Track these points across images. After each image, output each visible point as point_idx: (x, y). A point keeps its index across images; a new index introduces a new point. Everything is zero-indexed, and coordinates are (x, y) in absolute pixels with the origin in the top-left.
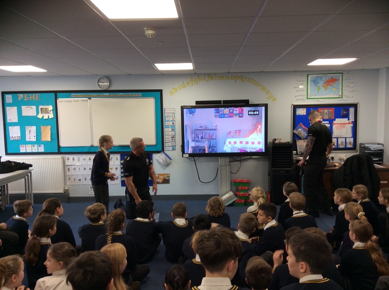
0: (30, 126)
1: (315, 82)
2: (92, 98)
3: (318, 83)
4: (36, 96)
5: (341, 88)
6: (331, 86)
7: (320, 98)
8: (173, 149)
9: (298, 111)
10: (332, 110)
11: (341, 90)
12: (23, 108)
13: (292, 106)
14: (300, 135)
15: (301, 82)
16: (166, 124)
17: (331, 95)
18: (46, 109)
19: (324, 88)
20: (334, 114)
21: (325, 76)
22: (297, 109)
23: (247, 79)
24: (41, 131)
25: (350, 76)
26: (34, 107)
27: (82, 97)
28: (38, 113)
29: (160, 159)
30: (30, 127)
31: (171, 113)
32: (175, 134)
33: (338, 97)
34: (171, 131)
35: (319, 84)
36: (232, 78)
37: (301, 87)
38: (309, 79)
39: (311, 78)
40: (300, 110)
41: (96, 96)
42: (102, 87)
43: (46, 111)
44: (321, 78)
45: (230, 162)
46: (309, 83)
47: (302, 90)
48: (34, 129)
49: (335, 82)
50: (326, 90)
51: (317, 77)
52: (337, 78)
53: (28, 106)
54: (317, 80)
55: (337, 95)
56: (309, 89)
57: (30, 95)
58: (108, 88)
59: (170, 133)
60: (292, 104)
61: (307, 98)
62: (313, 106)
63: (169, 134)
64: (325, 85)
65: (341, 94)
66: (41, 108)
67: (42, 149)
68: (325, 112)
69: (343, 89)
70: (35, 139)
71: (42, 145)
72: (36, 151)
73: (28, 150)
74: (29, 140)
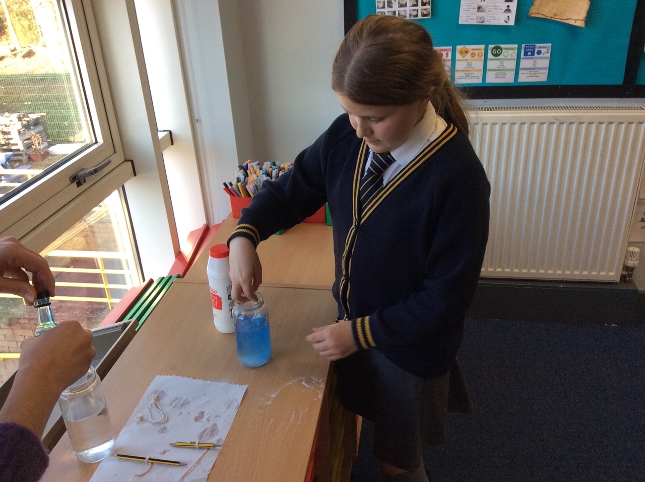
67: (537, 70)
70: (513, 15)
71: (546, 49)
72: (508, 79)
73: (462, 74)
74: (474, 22)
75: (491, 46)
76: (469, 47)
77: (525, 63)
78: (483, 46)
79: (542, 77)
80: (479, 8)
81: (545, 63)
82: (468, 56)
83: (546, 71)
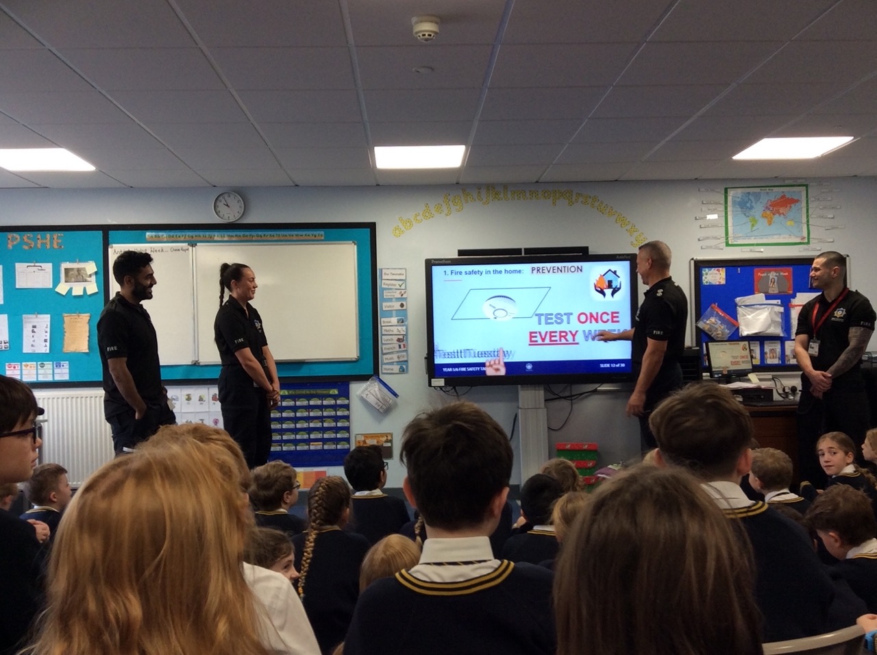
0: (34, 314)
1: (744, 206)
2: (198, 244)
3: (752, 208)
4: (55, 237)
5: (804, 220)
6: (782, 215)
7: (758, 245)
8: (402, 371)
9: (707, 274)
10: (786, 273)
11: (806, 225)
12: (20, 267)
13: (692, 262)
14: (715, 333)
15: (712, 207)
16: (384, 306)
17: (782, 236)
18: (79, 270)
19: (766, 220)
20: (791, 282)
21: (767, 193)
22: (705, 271)
23: (581, 199)
24: (65, 326)
25: (823, 192)
26: (48, 267)
27: (173, 242)
28: (56, 281)
29: (370, 395)
30: (34, 316)
31: (396, 280)
32: (407, 332)
33: (798, 240)
34: (396, 324)
35: (753, 210)
36: (546, 195)
37: (710, 217)
38: (730, 199)
39: (733, 197)
40: (710, 272)
41: (209, 239)
42: (226, 216)
43: (79, 276)
44: (757, 196)
45: (545, 400)
46: (729, 209)
47: (713, 224)
48: (44, 321)
49: (791, 207)
50: (770, 224)
51: (749, 193)
52: (795, 198)
53: (33, 264)
54: (748, 202)
55: (797, 237)
56: (730, 224)
57: (39, 237)
58: (240, 218)
59: (395, 330)
60: (693, 259)
61: (727, 244)
62: (740, 264)
63: (393, 331)
64: (768, 212)
65: (805, 234)
66: (66, 269)
67: (63, 374)
68: (771, 277)
69: (810, 223)
70: (48, 348)
71: (66, 364)
72: (49, 379)
73: (26, 376)
74: (30, 352)
75: (39, 363)
76: (28, 363)
77: (57, 371)
78: (35, 363)
79: (66, 378)
80: (32, 345)
81: (67, 371)
82: (28, 368)
83: (68, 375)
